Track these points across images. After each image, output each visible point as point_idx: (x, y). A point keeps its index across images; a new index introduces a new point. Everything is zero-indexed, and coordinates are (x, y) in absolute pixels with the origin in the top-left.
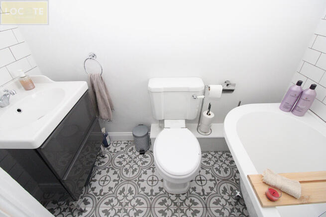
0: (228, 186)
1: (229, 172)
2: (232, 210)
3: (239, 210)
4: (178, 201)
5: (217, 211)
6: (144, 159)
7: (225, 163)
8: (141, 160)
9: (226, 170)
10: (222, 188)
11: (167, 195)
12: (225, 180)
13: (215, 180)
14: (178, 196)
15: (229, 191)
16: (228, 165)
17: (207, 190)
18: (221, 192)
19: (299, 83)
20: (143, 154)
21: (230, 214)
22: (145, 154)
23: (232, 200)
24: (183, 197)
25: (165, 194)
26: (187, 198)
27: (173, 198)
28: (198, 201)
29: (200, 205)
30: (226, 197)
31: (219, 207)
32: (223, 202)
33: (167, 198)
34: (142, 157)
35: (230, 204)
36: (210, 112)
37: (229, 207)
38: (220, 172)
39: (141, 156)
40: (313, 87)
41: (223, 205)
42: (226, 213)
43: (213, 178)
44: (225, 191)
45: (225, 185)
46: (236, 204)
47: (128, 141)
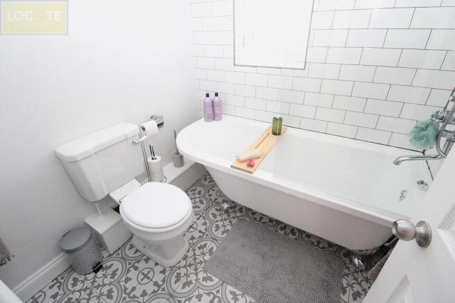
0: (213, 210)
1: (205, 201)
2: (231, 222)
3: (234, 218)
4: (190, 260)
5: (223, 233)
6: (109, 271)
7: (195, 198)
8: (105, 276)
9: (201, 202)
10: (211, 216)
11: (175, 269)
12: (207, 209)
13: (201, 216)
14: (185, 258)
15: (218, 213)
16: (199, 197)
17: (203, 228)
18: (213, 218)
19: (208, 95)
20: (101, 267)
21: (232, 225)
22: (104, 266)
23: (225, 216)
24: (190, 254)
25: (172, 270)
26: (194, 250)
27: (183, 264)
28: (204, 242)
29: (209, 243)
30: (219, 218)
31: (222, 229)
32: (220, 224)
33: (178, 271)
34: (104, 272)
35: (225, 220)
36: (156, 157)
37: (227, 223)
38: (198, 207)
39: (100, 273)
40: (216, 95)
41: (223, 226)
42: (229, 227)
43: (198, 216)
44: (214, 216)
45: (211, 212)
46: (229, 215)
47: (56, 279)
